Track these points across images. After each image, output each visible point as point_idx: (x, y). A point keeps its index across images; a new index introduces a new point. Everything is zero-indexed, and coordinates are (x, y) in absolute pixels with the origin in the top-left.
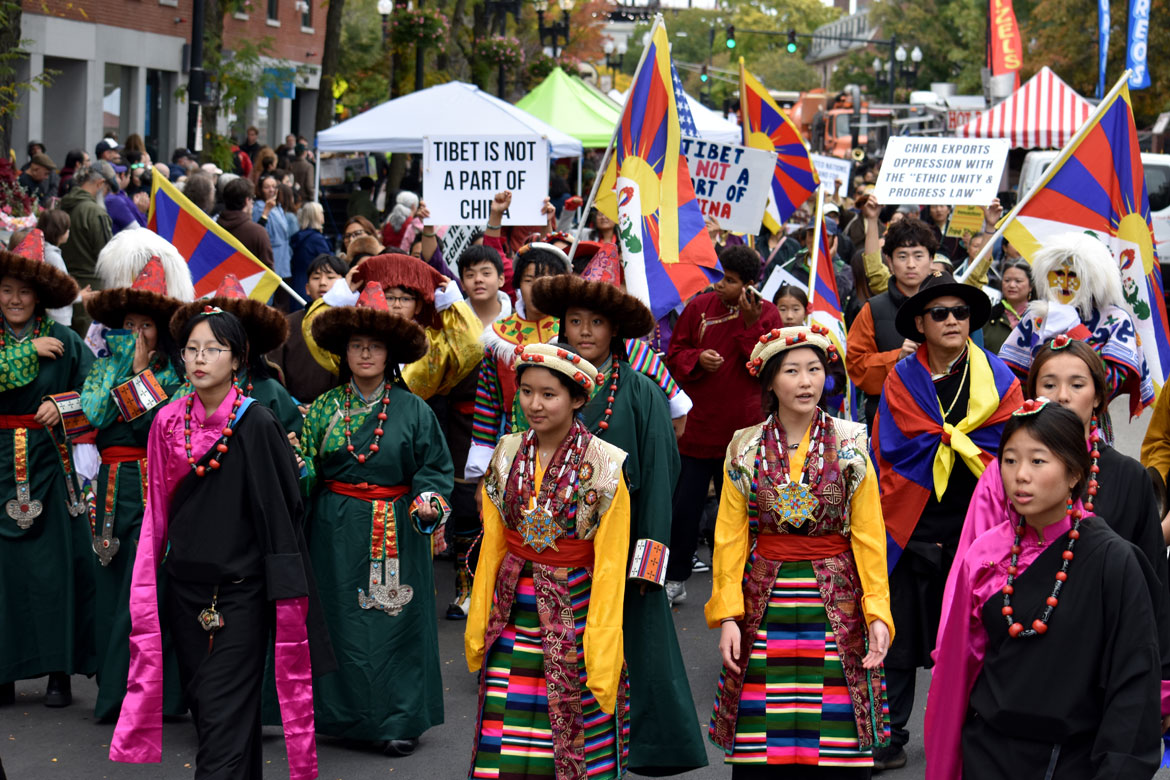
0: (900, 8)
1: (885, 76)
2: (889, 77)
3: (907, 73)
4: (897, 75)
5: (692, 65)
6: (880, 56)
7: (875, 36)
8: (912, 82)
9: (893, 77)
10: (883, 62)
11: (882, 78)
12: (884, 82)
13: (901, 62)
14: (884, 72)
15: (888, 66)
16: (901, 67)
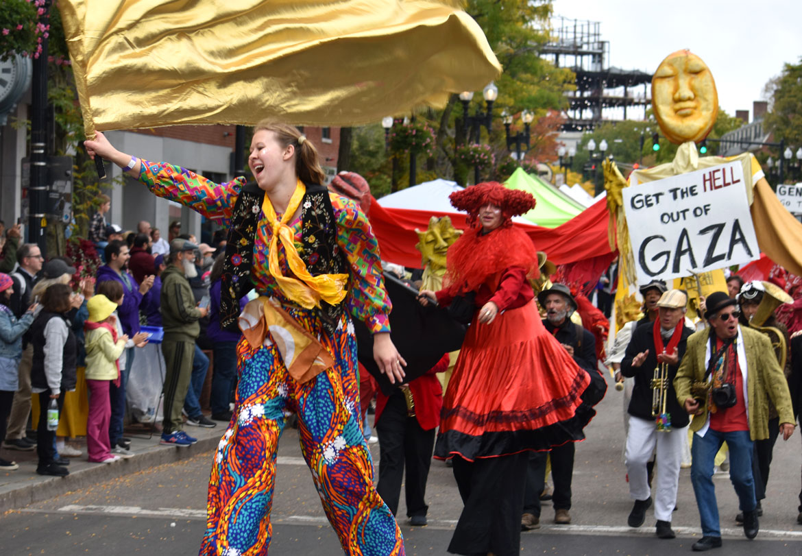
0: (787, 118)
1: (777, 171)
2: (779, 172)
3: (793, 168)
4: (785, 170)
5: (627, 165)
6: (772, 155)
7: (768, 140)
8: (797, 175)
9: (782, 172)
10: (774, 160)
11: (774, 172)
12: (776, 175)
13: (789, 160)
14: (776, 168)
15: (778, 163)
16: (789, 164)
